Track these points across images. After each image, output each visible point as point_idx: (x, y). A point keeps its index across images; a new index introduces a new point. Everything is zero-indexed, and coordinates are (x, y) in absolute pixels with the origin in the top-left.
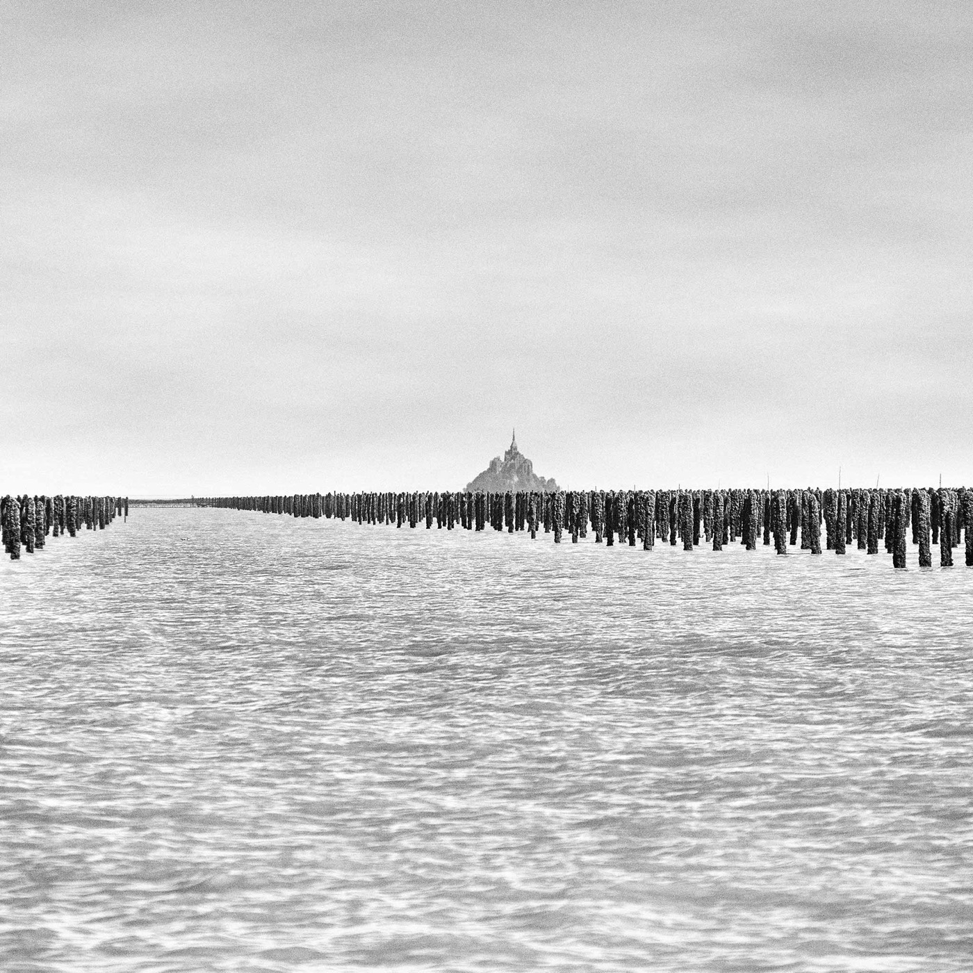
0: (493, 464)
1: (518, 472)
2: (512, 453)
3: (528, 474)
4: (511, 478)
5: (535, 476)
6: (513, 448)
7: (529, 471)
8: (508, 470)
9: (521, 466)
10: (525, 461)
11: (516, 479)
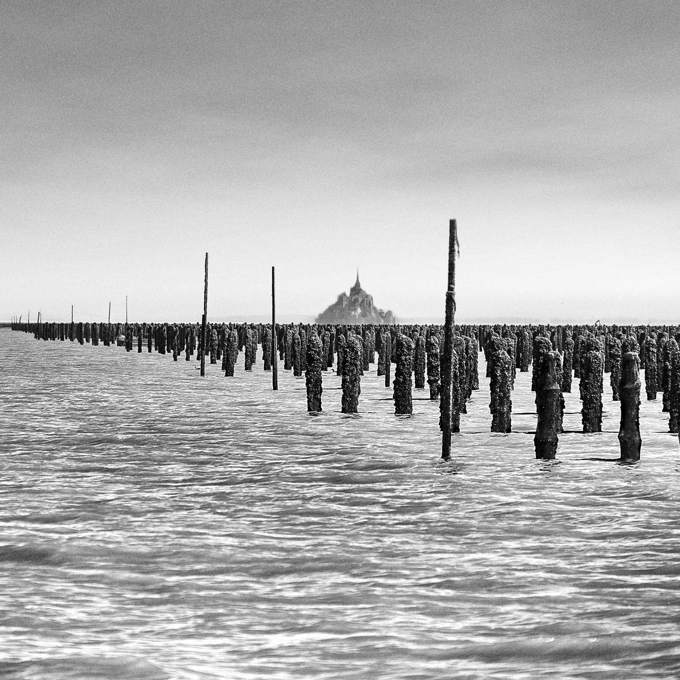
0: (341, 298)
1: (361, 305)
2: (356, 290)
3: (370, 307)
4: (355, 310)
5: (375, 309)
6: (358, 284)
7: (370, 304)
8: (353, 304)
9: (363, 301)
10: (367, 296)
11: (359, 311)
